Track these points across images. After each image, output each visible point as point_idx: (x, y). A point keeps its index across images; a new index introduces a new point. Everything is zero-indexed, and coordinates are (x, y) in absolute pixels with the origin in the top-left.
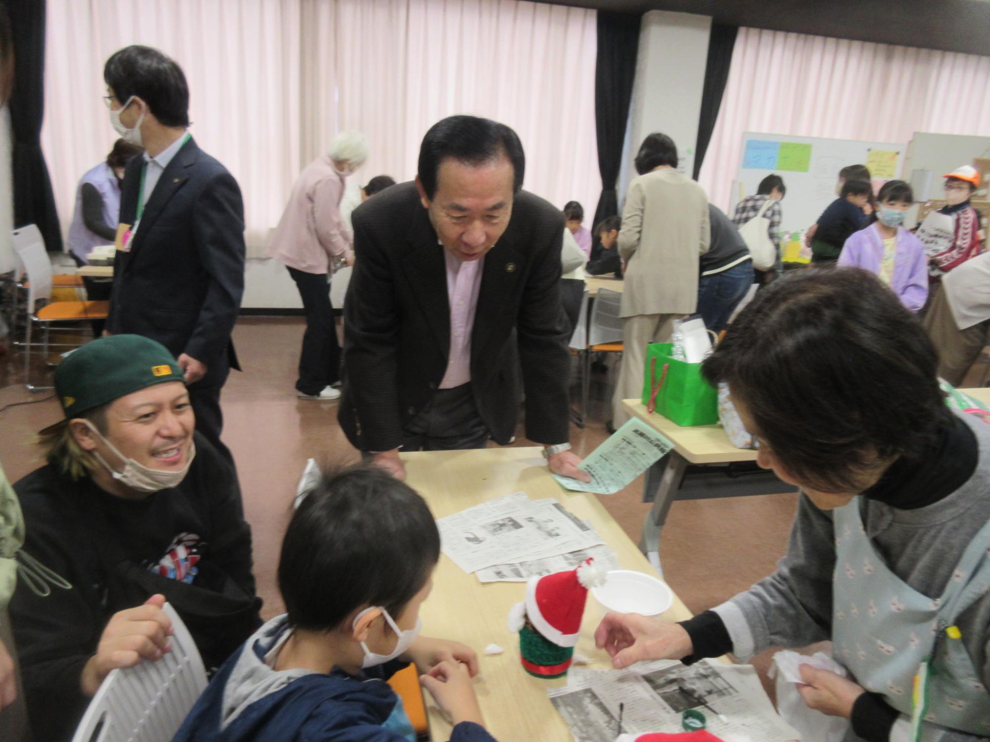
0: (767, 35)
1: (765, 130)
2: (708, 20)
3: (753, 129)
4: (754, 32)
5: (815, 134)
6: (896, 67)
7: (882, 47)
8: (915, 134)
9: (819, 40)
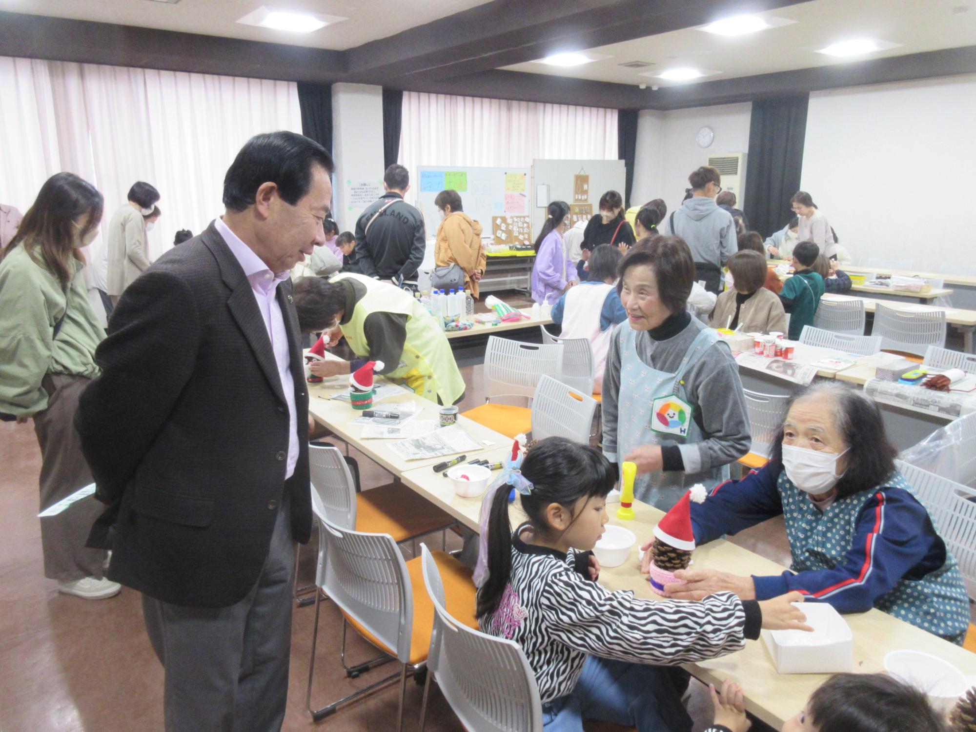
0: (424, 96)
1: (433, 163)
2: (380, 89)
3: (424, 163)
4: (414, 95)
5: (468, 164)
6: (515, 114)
7: (504, 102)
8: (534, 160)
9: (460, 99)
